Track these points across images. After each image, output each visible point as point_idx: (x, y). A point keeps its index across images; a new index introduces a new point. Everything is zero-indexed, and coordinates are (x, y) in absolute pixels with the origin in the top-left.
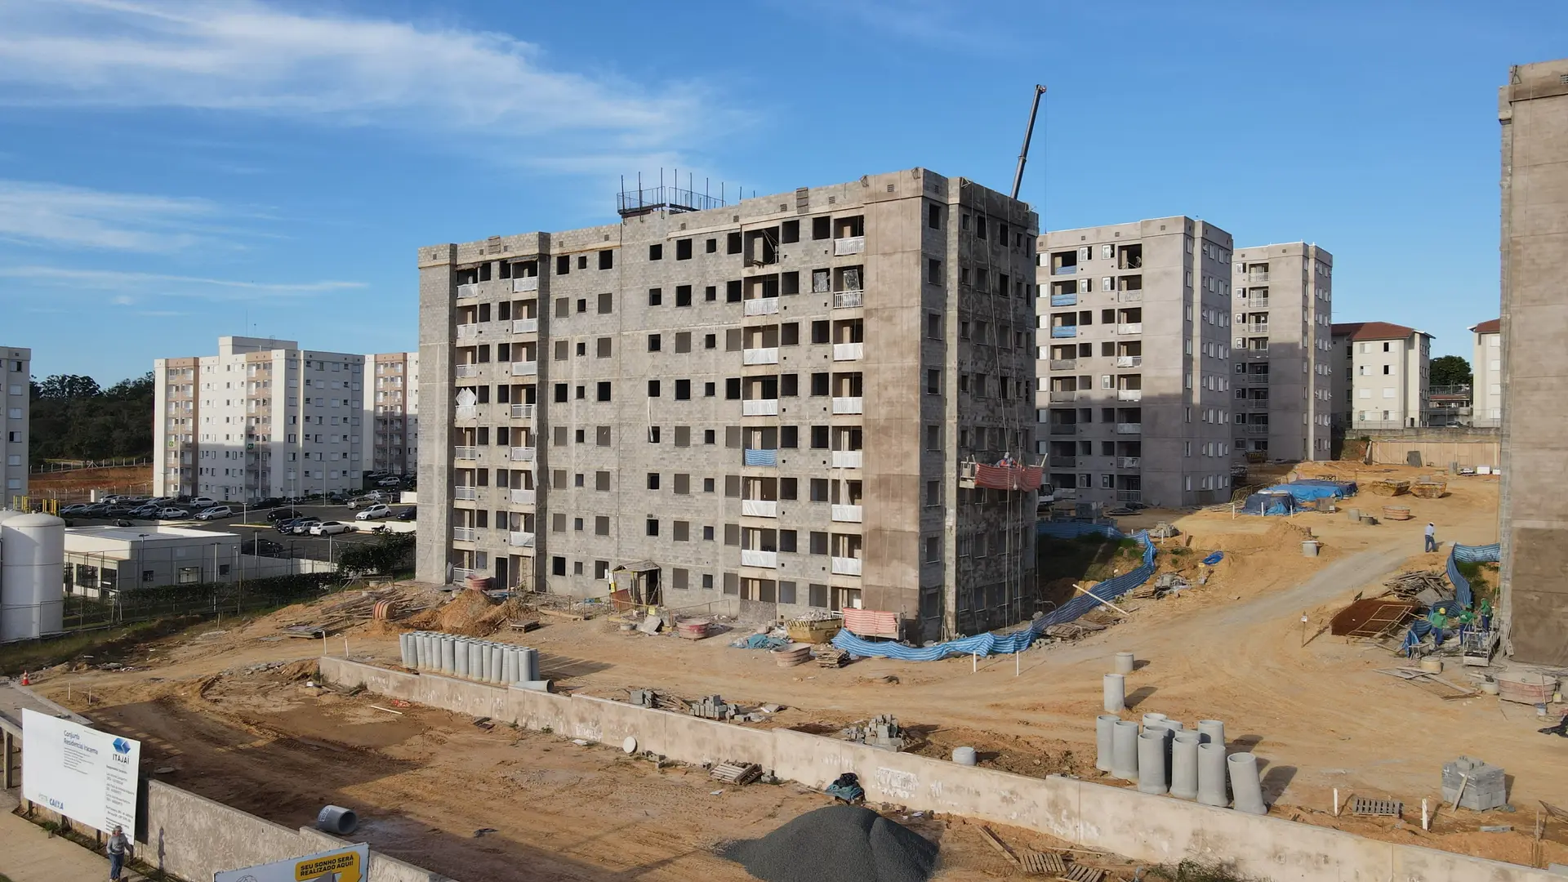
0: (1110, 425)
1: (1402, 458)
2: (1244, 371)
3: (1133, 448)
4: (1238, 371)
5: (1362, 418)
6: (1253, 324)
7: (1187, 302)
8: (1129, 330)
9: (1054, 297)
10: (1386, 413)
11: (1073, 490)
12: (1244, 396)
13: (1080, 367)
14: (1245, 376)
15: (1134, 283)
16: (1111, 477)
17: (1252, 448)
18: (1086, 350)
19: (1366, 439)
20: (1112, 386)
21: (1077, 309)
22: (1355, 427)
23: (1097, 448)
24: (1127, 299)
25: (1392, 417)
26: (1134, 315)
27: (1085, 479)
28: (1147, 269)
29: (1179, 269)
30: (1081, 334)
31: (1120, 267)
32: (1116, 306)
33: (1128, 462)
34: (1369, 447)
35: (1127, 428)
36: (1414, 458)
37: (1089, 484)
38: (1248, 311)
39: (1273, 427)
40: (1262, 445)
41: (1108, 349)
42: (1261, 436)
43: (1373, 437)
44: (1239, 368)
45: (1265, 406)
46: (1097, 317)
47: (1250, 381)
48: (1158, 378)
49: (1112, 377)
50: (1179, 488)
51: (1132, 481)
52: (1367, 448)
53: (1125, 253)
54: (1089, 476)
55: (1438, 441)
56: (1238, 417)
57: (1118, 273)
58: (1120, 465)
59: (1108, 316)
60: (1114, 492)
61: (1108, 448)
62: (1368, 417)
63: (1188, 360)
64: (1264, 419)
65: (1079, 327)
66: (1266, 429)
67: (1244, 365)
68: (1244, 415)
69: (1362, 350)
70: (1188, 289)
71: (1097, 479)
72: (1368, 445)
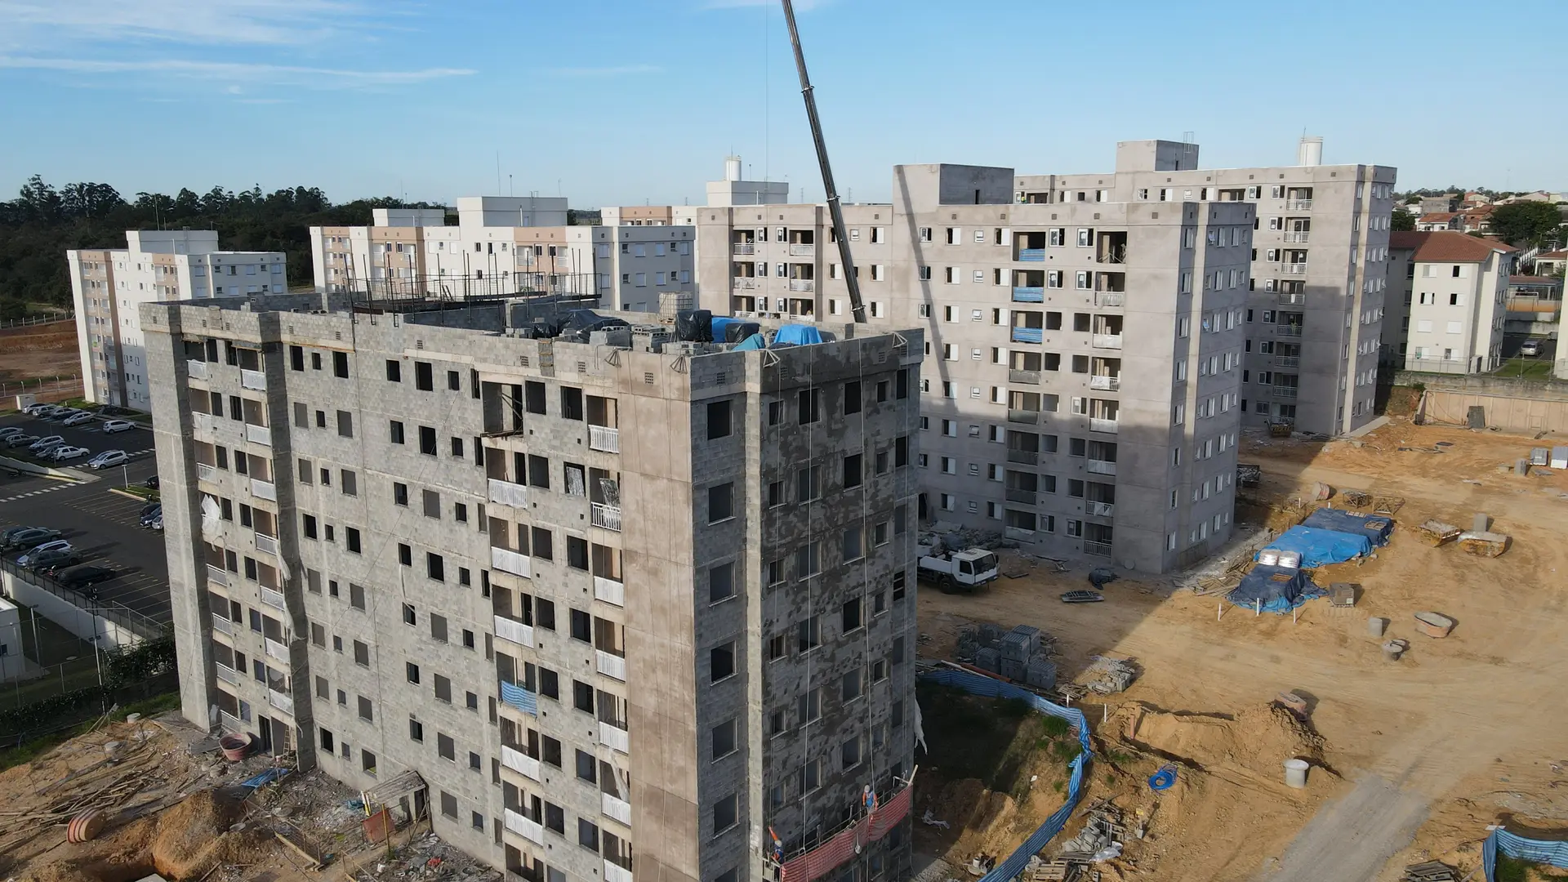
0: (1080, 460)
1: (1461, 414)
2: (1273, 320)
3: (1107, 493)
4: (1266, 320)
5: (1418, 355)
6: (1288, 263)
7: (1183, 312)
8: (1104, 342)
9: (1017, 289)
10: (1448, 351)
11: (1031, 532)
12: (1271, 351)
13: (1046, 383)
14: (1274, 326)
15: (1116, 282)
16: (1079, 523)
17: (1276, 414)
18: (1053, 361)
19: (1420, 388)
20: (1084, 411)
21: (1044, 309)
22: (1408, 367)
23: (1062, 485)
24: (1105, 302)
25: (1455, 355)
26: (1115, 324)
27: (1047, 520)
28: (1130, 267)
29: (1173, 273)
30: (1049, 341)
31: (1099, 259)
32: (1092, 310)
33: (1099, 507)
34: (1423, 399)
35: (1101, 466)
36: (1476, 416)
37: (1051, 528)
38: (1283, 246)
39: (1304, 392)
40: (1289, 410)
41: (1080, 364)
42: (1288, 401)
43: (1429, 383)
44: (1267, 316)
45: (1295, 363)
46: (1068, 321)
47: (1278, 333)
48: (1141, 411)
49: (1084, 400)
50: (1158, 549)
51: (1103, 533)
52: (1419, 400)
53: (1106, 239)
54: (1051, 519)
55: (1509, 395)
56: (1262, 375)
57: (1097, 267)
58: (1090, 509)
59: (1082, 322)
60: (1081, 541)
61: (1076, 488)
62: (1425, 354)
63: (1179, 388)
64: (1292, 380)
65: (1046, 333)
66: (1294, 393)
67: (1273, 313)
68: (1269, 374)
69: (1426, 273)
70: (1184, 294)
71: (1062, 524)
72: (1422, 396)
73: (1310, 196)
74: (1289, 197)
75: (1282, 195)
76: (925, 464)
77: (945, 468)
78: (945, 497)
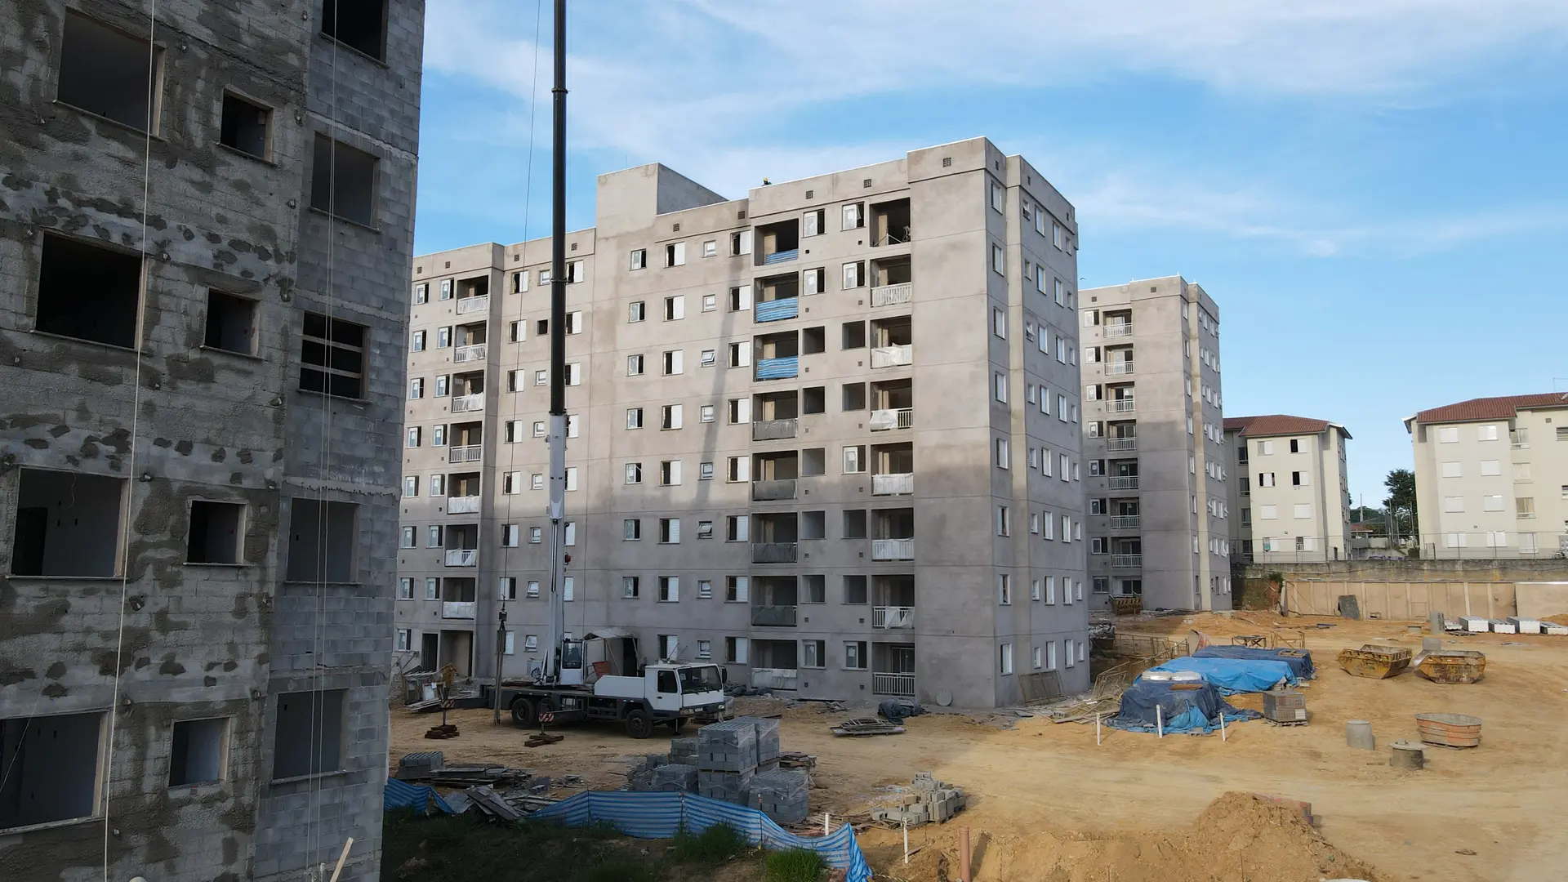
0: (860, 543)
1: (1331, 605)
2: (1102, 472)
3: (902, 588)
4: (1094, 472)
5: (1267, 548)
6: (1113, 402)
8: (891, 359)
9: (762, 306)
10: (1300, 540)
11: (790, 673)
12: (1103, 511)
13: (806, 433)
14: (1104, 479)
15: (898, 270)
16: (862, 646)
17: (1117, 590)
18: (816, 399)
19: (1277, 578)
20: (862, 467)
21: (799, 326)
22: (1256, 560)
23: (835, 588)
24: (889, 300)
25: (1308, 545)
26: (899, 330)
27: (814, 650)
28: (921, 242)
29: (978, 237)
30: (808, 371)
31: (874, 243)
32: (867, 315)
33: (892, 614)
34: (1283, 589)
35: (891, 549)
36: (1347, 606)
37: (821, 662)
38: (1105, 380)
39: (1150, 555)
40: (1134, 586)
41: (854, 396)
42: (1131, 573)
43: (1287, 577)
44: (1095, 468)
45: (1136, 524)
46: (834, 337)
47: (1111, 487)
48: (946, 447)
49: (861, 450)
50: (988, 667)
51: (901, 655)
52: (1280, 591)
53: (883, 221)
54: (821, 645)
55: (1382, 582)
56: (1096, 543)
57: (870, 254)
58: (878, 620)
59: (854, 335)
60: (867, 676)
61: (856, 587)
62: (1274, 546)
63: (1000, 413)
64: (1135, 546)
65: (803, 360)
66: (1139, 562)
67: (1102, 462)
68: (1104, 540)
69: (1261, 451)
70: (996, 277)
71: (837, 652)
72: (1281, 586)
73: (1128, 320)
74: (1105, 324)
75: (1097, 322)
76: (636, 593)
77: (664, 594)
78: (663, 640)
